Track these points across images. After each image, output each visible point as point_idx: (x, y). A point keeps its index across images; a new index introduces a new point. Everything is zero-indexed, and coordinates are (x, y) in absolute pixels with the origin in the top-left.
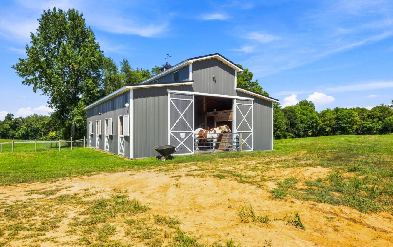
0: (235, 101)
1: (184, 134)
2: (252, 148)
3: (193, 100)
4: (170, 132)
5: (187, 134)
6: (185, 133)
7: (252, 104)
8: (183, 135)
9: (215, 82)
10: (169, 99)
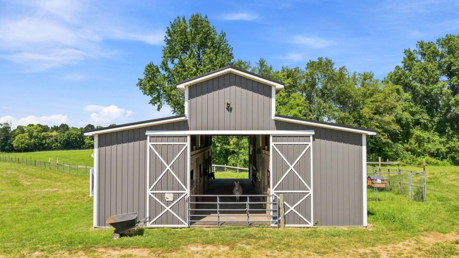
0: (271, 138)
1: (172, 195)
2: (310, 222)
3: (188, 144)
4: (149, 192)
5: (176, 196)
6: (173, 193)
7: (310, 141)
8: (169, 196)
9: (231, 112)
10: (149, 144)
